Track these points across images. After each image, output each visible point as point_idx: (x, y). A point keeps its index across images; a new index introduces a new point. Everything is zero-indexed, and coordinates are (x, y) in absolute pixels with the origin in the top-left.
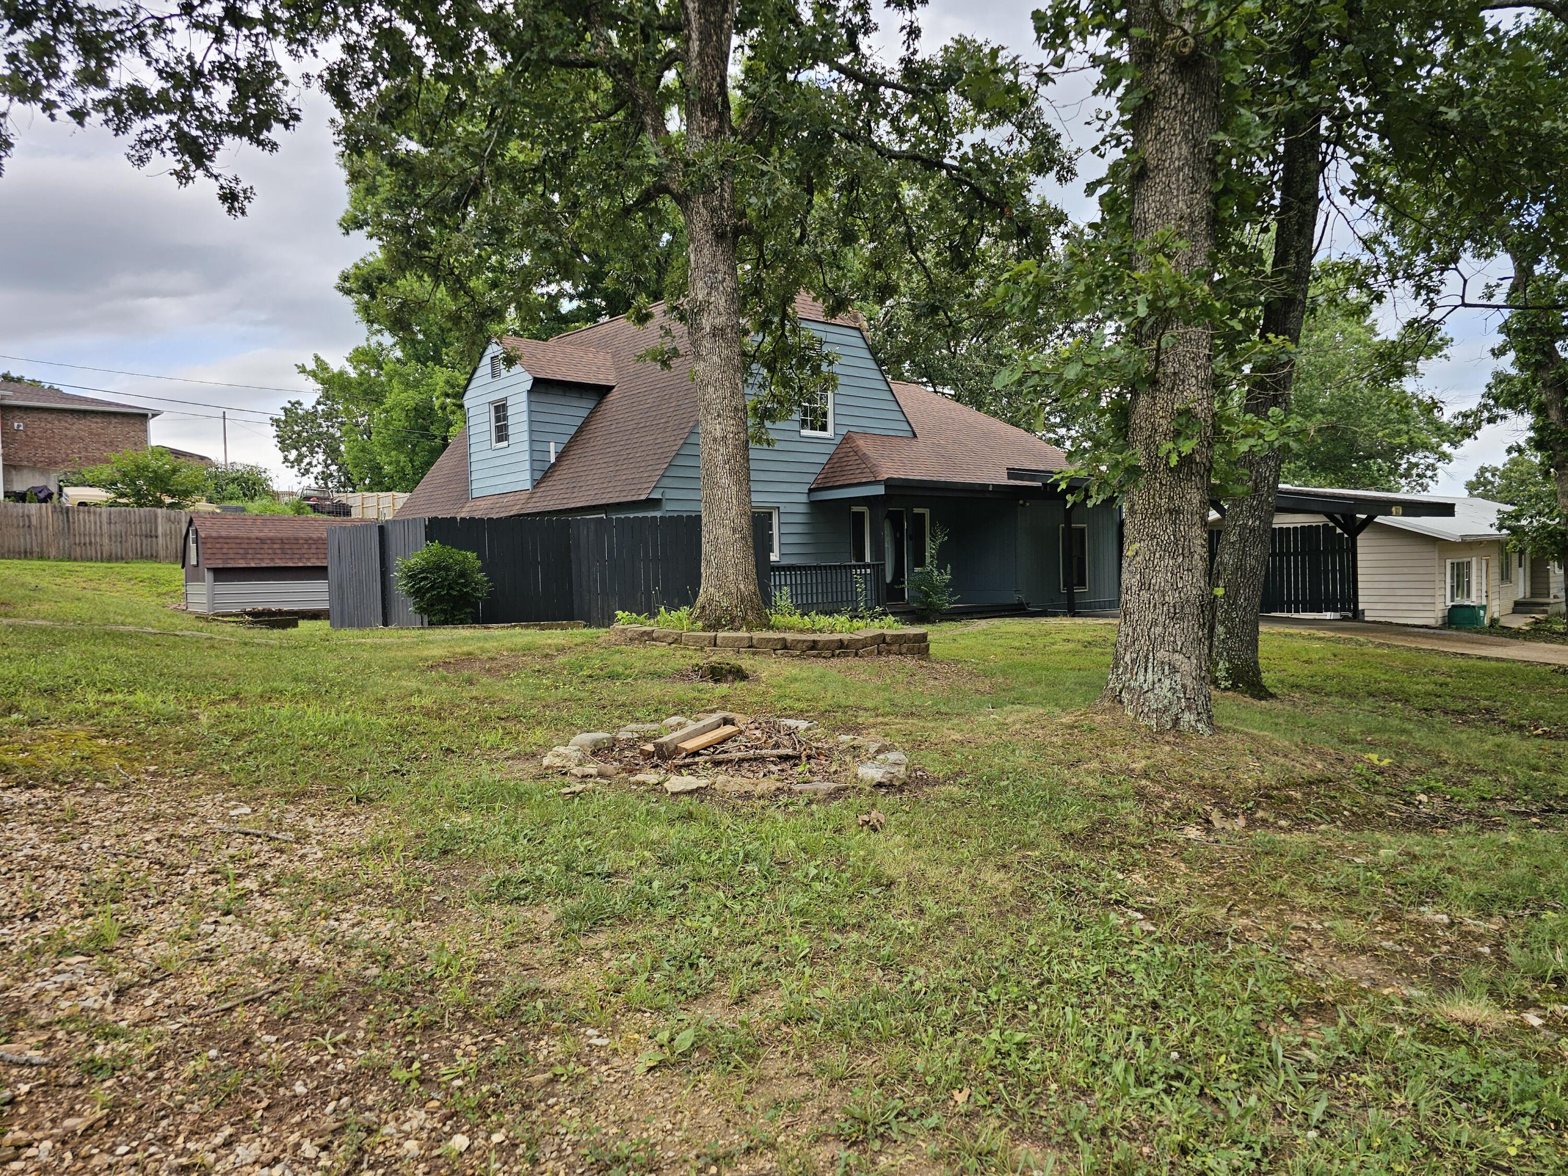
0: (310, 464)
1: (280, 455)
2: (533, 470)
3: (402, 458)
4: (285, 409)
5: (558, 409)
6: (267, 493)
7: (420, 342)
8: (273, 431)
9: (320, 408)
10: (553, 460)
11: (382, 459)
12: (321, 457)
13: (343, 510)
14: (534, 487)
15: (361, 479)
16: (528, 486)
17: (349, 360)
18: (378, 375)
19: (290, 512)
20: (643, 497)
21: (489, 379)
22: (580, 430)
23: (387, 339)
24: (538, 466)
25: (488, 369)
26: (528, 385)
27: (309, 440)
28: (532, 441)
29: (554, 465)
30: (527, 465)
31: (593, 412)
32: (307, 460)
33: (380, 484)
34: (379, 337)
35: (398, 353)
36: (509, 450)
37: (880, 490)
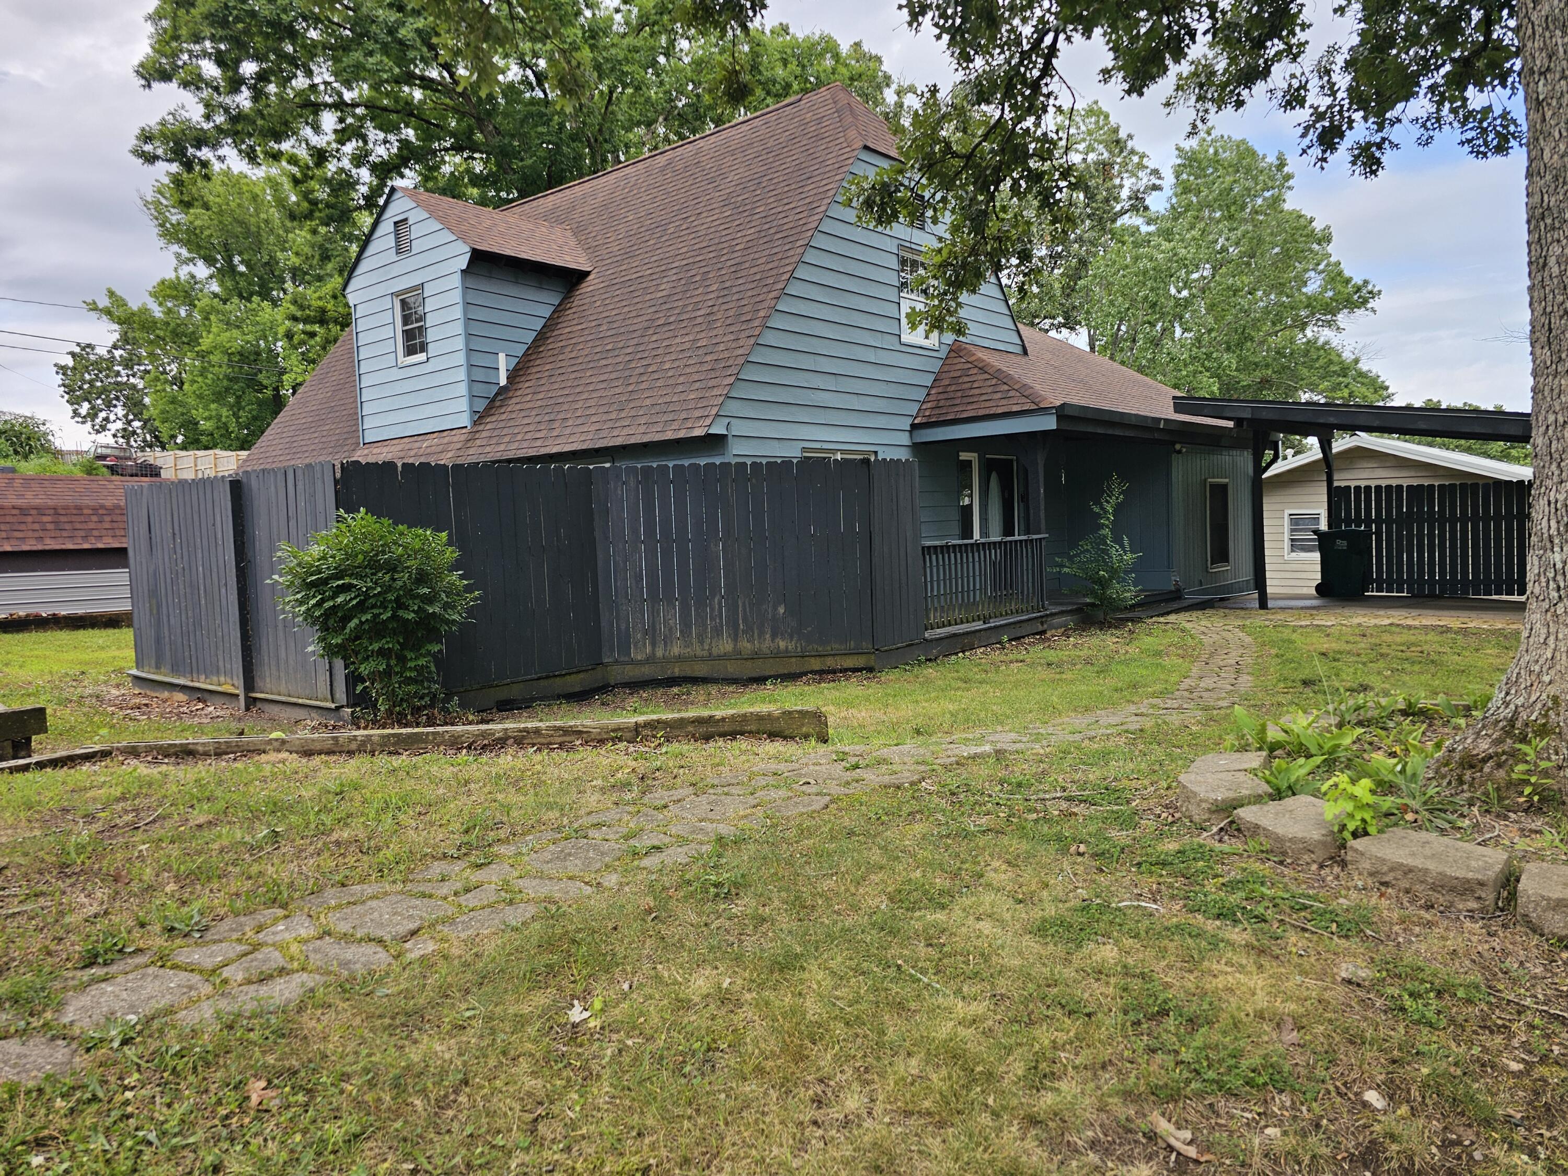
0: (106, 419)
1: (69, 409)
2: (472, 397)
3: (225, 412)
4: (73, 355)
5: (507, 304)
6: (47, 451)
7: (242, 274)
8: (59, 379)
9: (118, 353)
10: (503, 381)
11: (198, 413)
12: (120, 411)
13: (152, 471)
14: (475, 423)
15: (173, 437)
16: (464, 420)
17: (154, 295)
18: (190, 315)
19: (78, 473)
20: (698, 432)
21: (392, 256)
22: (542, 337)
23: (202, 270)
24: (479, 389)
25: (391, 241)
26: (463, 262)
27: (104, 390)
28: (470, 351)
29: (502, 390)
30: (463, 389)
31: (559, 310)
32: (103, 415)
33: (195, 441)
34: (191, 268)
35: (215, 287)
36: (429, 367)
37: (1049, 423)
